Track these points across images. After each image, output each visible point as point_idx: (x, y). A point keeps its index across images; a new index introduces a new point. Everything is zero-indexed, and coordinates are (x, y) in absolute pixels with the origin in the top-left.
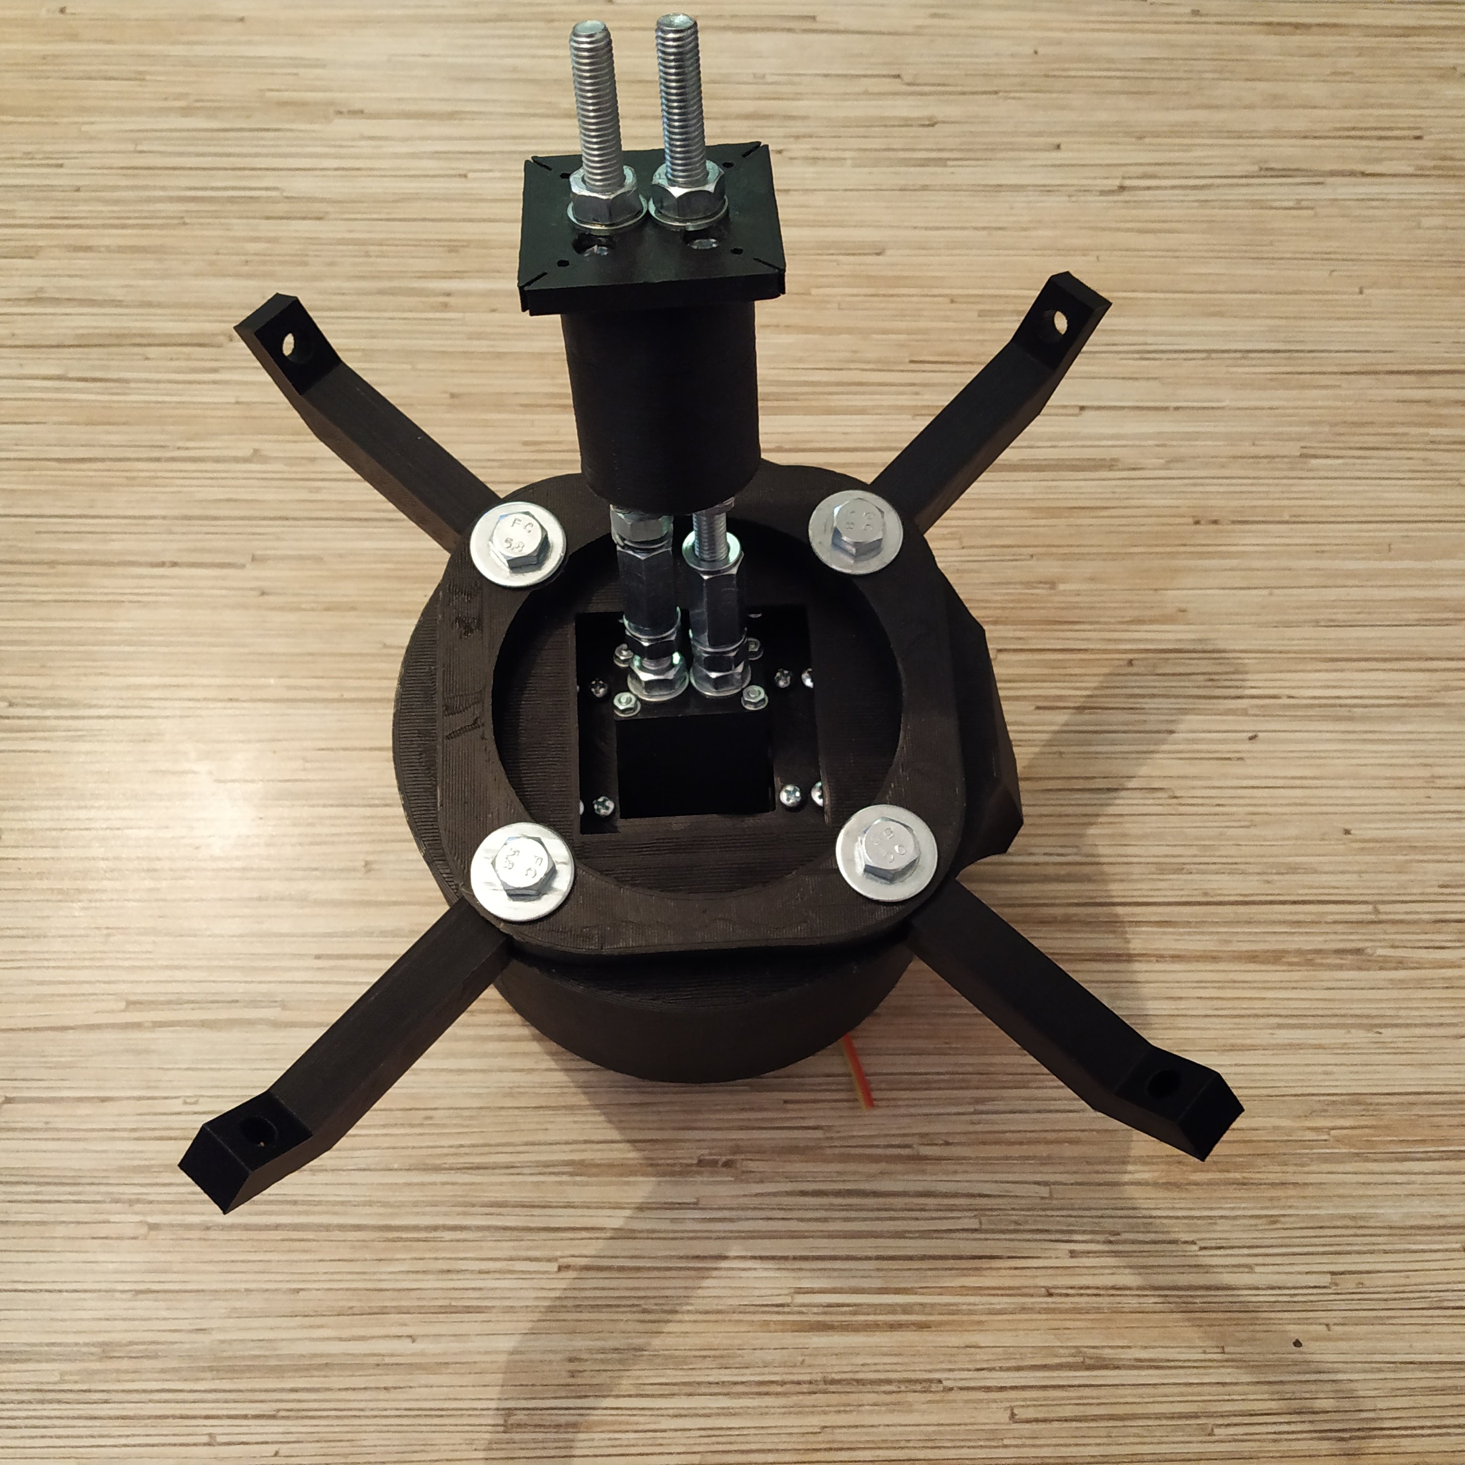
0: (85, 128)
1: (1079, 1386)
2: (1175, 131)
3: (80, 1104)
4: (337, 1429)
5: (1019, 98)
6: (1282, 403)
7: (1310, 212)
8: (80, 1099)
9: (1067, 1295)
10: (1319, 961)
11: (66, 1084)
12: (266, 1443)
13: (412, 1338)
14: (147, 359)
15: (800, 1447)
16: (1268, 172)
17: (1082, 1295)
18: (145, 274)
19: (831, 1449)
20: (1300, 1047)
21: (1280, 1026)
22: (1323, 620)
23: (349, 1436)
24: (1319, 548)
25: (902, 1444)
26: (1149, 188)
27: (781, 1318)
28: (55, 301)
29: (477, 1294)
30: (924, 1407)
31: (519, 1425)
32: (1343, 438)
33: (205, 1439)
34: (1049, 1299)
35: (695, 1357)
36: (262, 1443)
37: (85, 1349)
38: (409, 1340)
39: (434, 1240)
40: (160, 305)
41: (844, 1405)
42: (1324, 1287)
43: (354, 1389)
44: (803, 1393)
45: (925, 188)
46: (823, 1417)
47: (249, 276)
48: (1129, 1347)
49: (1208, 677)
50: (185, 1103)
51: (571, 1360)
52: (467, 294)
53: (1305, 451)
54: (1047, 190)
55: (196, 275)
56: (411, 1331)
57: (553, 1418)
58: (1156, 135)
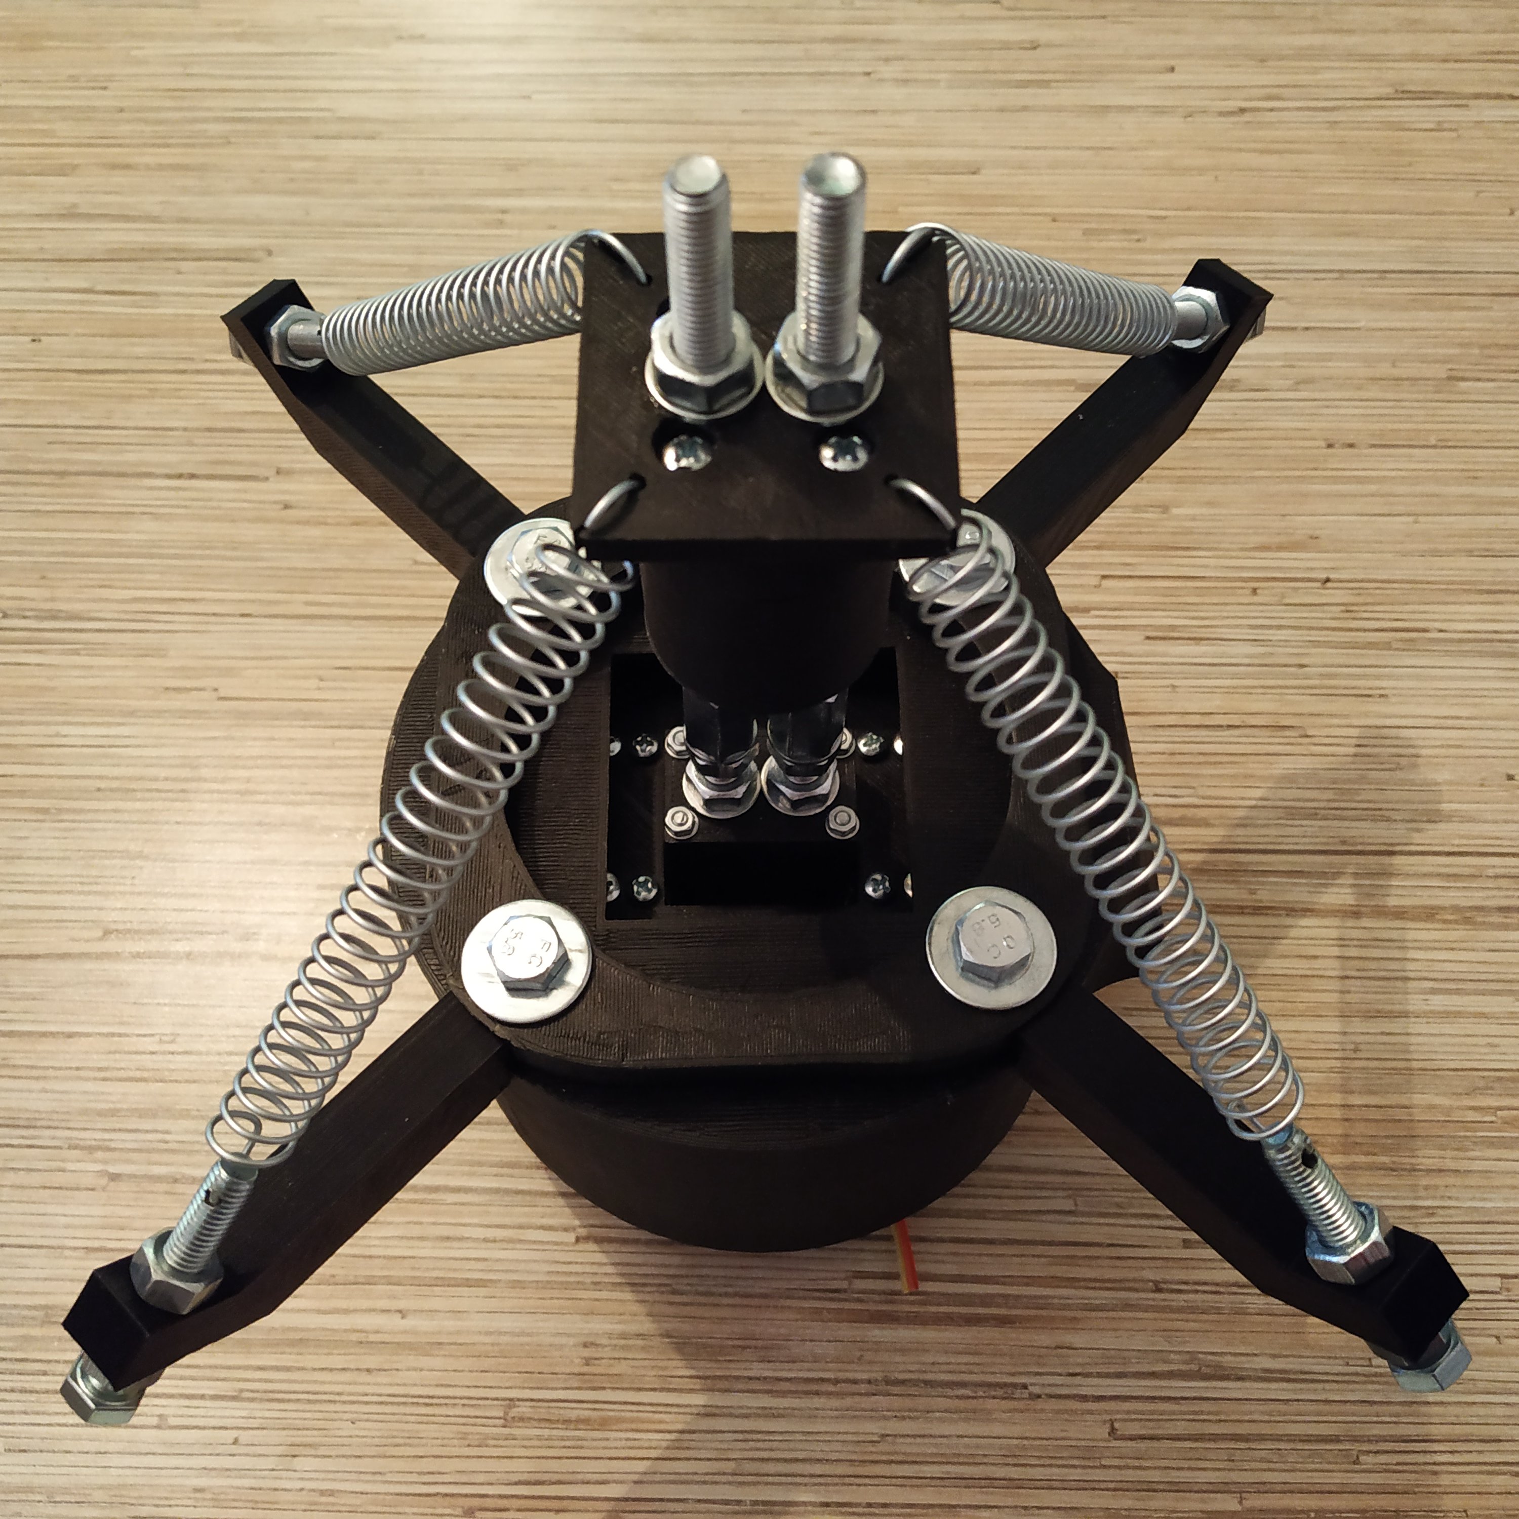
0: (134, 53)
1: (1195, 1398)
2: (1301, 54)
3: (44, 1039)
4: (308, 1415)
5: (1131, 23)
6: (1423, 325)
7: (1454, 134)
8: (44, 1034)
9: (1180, 1291)
10: (1479, 919)
11: (30, 1017)
12: (226, 1428)
13: (403, 1313)
14: (179, 273)
15: (854, 1457)
16: (1404, 94)
17: (1197, 1292)
18: (185, 191)
19: (892, 1462)
20: (1458, 1014)
21: (1434, 991)
22: (1479, 550)
23: (320, 1424)
24: (1471, 474)
25: (978, 1460)
26: (1272, 110)
27: (834, 1305)
28: (89, 217)
29: (480, 1266)
30: (1005, 1416)
31: (522, 1419)
32: (1495, 361)
33: (154, 1421)
34: (1157, 1295)
35: (733, 1346)
36: (221, 1428)
37: (25, 1313)
38: (400, 1315)
39: (434, 1202)
40: (197, 221)
41: (910, 1410)
42: (1492, 1293)
43: (331, 1370)
44: (860, 1394)
45: (1025, 109)
46: (882, 1423)
47: (294, 193)
48: (1256, 1355)
49: (1343, 608)
50: (161, 1041)
51: (585, 1345)
52: (524, 211)
53: (1454, 373)
54: (1159, 111)
55: (239, 192)
56: (402, 1304)
57: (562, 1412)
58: (1281, 58)
